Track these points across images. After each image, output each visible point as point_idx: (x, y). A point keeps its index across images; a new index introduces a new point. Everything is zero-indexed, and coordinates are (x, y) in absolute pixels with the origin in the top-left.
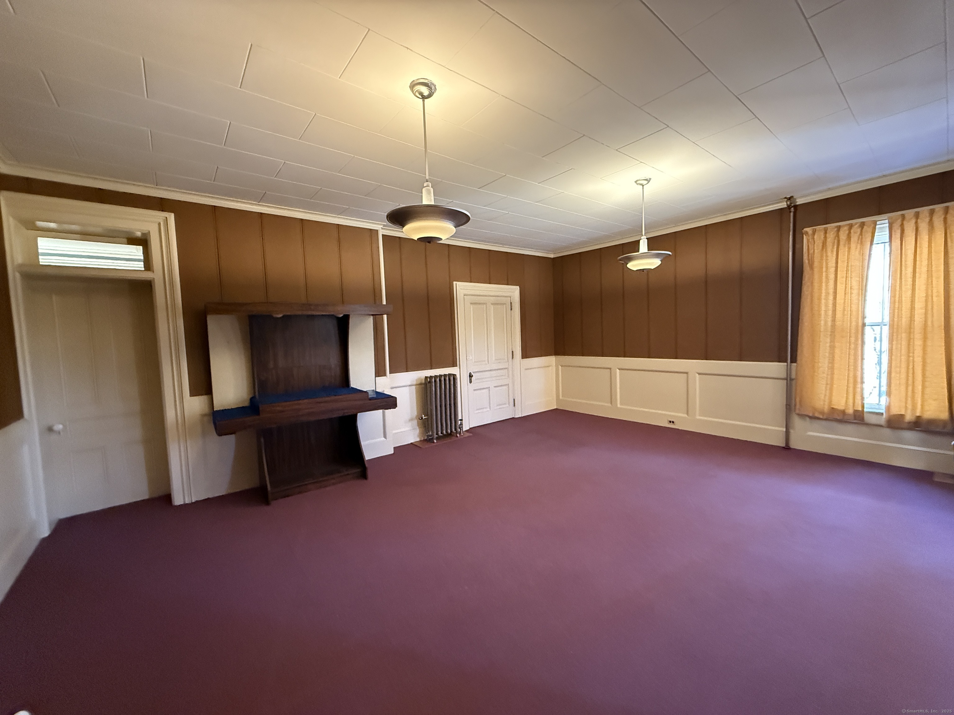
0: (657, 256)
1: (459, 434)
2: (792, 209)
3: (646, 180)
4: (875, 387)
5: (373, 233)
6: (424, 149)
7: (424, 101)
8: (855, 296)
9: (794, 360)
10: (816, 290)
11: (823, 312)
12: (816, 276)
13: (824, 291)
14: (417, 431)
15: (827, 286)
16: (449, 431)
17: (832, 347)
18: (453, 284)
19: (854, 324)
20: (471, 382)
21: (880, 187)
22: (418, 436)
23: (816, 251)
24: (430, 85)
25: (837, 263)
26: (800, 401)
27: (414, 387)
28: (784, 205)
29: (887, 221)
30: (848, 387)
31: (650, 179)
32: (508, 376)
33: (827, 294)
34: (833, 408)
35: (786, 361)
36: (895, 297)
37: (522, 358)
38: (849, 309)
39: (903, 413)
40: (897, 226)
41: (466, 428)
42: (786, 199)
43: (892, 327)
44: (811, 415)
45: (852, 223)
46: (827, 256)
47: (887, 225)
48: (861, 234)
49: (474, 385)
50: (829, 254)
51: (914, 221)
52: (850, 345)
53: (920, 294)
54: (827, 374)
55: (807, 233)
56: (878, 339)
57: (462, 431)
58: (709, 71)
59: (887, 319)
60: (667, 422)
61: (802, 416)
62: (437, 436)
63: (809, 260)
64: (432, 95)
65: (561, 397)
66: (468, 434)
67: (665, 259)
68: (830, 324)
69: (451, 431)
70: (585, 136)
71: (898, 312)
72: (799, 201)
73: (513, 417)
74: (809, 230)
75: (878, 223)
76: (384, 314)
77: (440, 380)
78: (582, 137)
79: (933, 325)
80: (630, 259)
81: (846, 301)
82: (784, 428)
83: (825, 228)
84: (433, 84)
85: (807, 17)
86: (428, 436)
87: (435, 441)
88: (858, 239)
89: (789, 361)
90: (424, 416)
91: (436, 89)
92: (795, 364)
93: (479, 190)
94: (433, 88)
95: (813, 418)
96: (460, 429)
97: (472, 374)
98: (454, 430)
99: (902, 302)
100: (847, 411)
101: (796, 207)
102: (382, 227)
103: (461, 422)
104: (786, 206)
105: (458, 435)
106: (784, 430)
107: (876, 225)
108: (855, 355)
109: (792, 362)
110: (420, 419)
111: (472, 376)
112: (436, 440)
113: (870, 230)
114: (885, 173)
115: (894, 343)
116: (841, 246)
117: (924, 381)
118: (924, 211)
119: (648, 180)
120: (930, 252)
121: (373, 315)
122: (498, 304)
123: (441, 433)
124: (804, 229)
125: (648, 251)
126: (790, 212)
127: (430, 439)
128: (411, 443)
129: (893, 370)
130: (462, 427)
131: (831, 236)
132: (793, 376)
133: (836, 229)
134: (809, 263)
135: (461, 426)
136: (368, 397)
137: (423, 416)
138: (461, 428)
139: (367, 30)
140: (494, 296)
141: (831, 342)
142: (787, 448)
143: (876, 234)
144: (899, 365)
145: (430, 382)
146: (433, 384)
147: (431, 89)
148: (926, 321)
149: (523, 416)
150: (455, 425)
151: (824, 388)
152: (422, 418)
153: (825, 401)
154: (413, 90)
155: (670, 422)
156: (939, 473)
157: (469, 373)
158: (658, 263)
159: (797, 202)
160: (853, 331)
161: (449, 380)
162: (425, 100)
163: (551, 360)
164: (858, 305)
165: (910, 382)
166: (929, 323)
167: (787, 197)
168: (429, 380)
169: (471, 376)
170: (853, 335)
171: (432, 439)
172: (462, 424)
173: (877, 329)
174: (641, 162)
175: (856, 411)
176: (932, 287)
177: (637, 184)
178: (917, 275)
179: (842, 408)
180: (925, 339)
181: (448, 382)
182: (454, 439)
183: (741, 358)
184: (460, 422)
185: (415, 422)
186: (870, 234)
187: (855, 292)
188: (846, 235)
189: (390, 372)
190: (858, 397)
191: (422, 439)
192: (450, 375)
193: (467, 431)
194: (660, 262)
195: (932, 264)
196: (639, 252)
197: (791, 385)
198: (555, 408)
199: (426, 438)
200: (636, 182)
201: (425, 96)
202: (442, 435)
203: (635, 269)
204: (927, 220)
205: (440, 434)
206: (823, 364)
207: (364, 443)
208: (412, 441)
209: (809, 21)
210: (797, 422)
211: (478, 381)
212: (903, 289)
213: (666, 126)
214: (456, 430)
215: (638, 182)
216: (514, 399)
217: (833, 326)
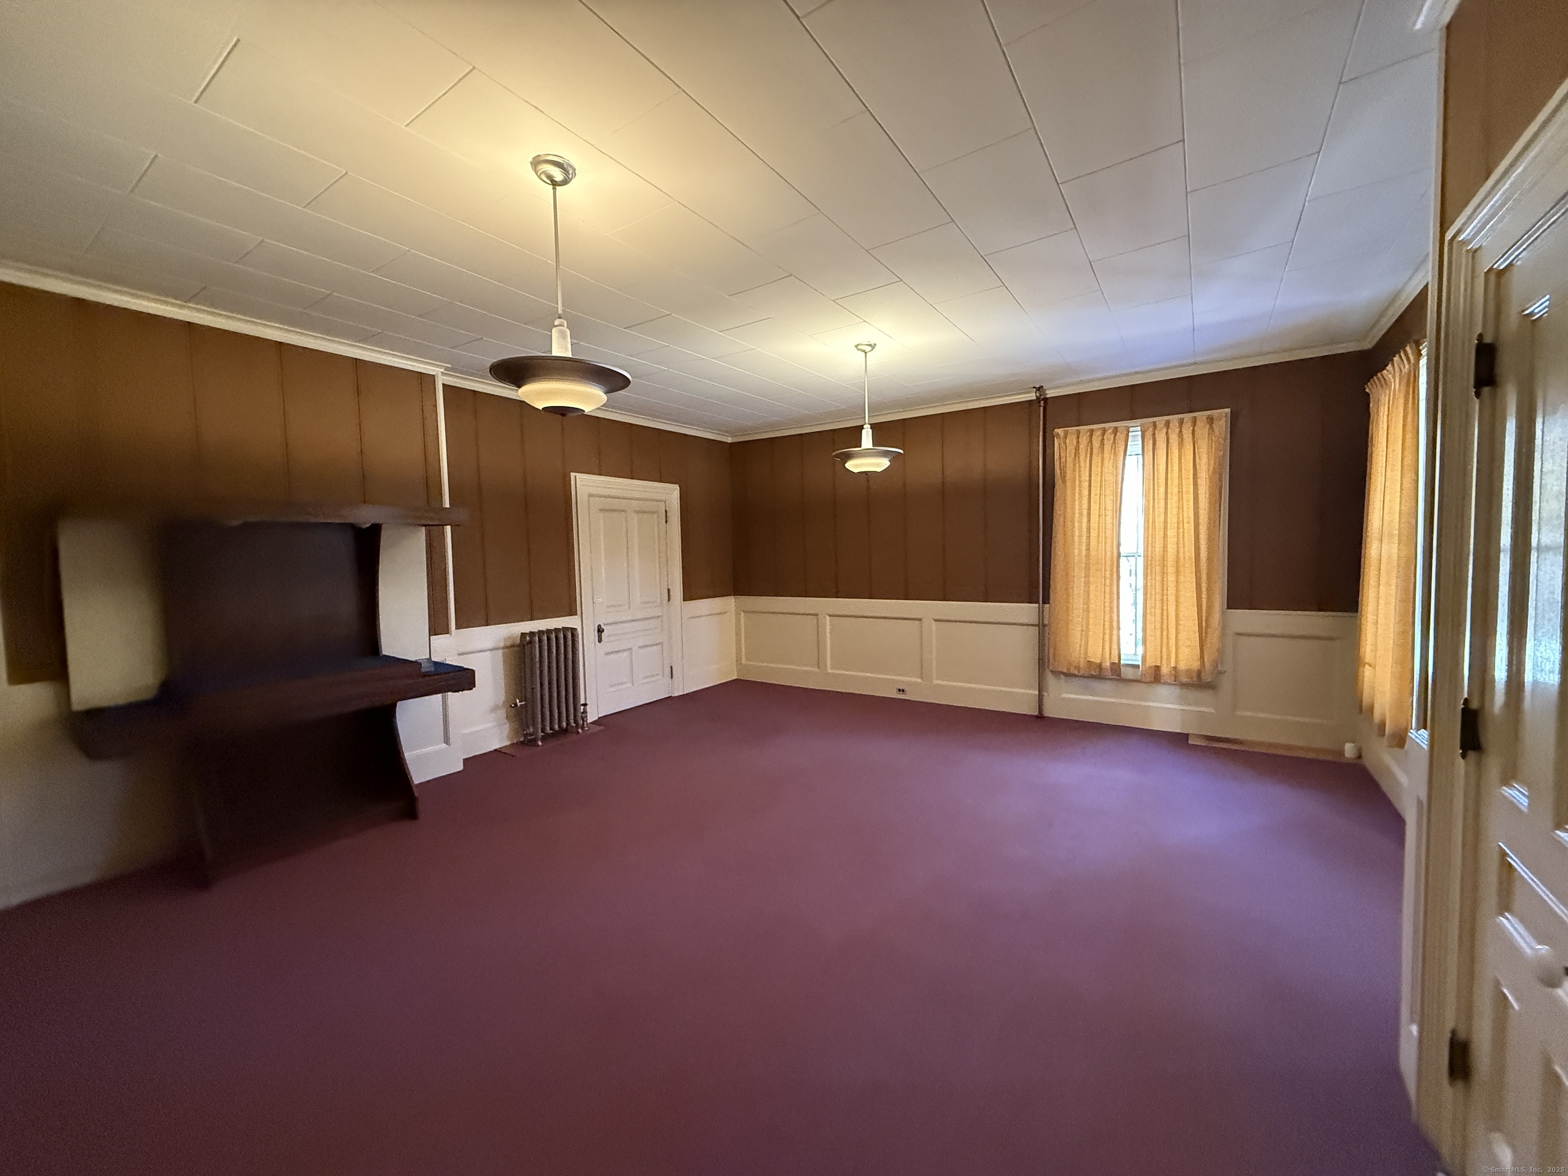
0: (885, 454)
1: (582, 729)
2: (1042, 402)
3: (870, 345)
4: (1131, 635)
5: (425, 379)
6: (555, 264)
7: (554, 189)
8: (1109, 520)
9: (1046, 600)
10: (1069, 510)
11: (1076, 539)
12: (1069, 492)
13: (1077, 511)
14: (506, 728)
15: (1080, 505)
16: (564, 724)
17: (1087, 583)
18: (570, 477)
19: (1109, 553)
20: (600, 640)
21: (1133, 386)
22: (508, 737)
23: (1068, 459)
24: (565, 166)
25: (1090, 476)
26: (1054, 653)
27: (500, 652)
28: (1032, 396)
29: (1139, 428)
30: (1104, 634)
31: (875, 345)
32: (662, 630)
33: (1081, 514)
34: (1089, 661)
35: (1037, 602)
36: (1148, 521)
37: (684, 600)
38: (1104, 536)
39: (1159, 665)
40: (1149, 434)
41: (591, 718)
42: (1035, 390)
43: (1146, 557)
44: (1065, 671)
45: (1105, 428)
46: (1080, 467)
47: (1140, 433)
48: (1114, 442)
49: (606, 646)
50: (1082, 464)
51: (1165, 431)
52: (1105, 581)
53: (1172, 520)
54: (1083, 619)
55: (1058, 434)
56: (1133, 572)
57: (585, 723)
58: (953, 221)
59: (1141, 552)
60: (895, 690)
61: (1057, 673)
62: (542, 734)
63: (1060, 470)
64: (568, 181)
65: (744, 662)
66: (597, 728)
67: (894, 458)
68: (1084, 553)
69: (568, 724)
70: (792, 277)
71: (1152, 540)
72: (1050, 394)
73: (670, 695)
74: (1060, 431)
75: (1131, 429)
76: (446, 525)
77: (549, 639)
78: (787, 277)
79: (1184, 558)
80: (849, 456)
81: (1101, 524)
82: (1035, 690)
83: (1077, 430)
84: (571, 166)
85: (1059, 182)
86: (526, 735)
87: (540, 743)
88: (1112, 448)
89: (1041, 602)
90: (520, 702)
91: (575, 175)
92: (1047, 606)
93: (625, 332)
94: (570, 172)
95: (1068, 675)
96: (583, 721)
97: (603, 627)
98: (572, 721)
99: (1155, 528)
100: (1104, 665)
101: (1046, 400)
102: (443, 370)
103: (584, 709)
104: (1034, 398)
105: (580, 731)
106: (1037, 692)
107: (1129, 432)
108: (1111, 593)
109: (1044, 603)
110: (513, 707)
111: (603, 631)
112: (542, 742)
113: (1123, 437)
114: (1137, 369)
115: (1149, 578)
116: (1094, 456)
117: (1177, 624)
118: (1174, 419)
119: (873, 346)
120: (1180, 470)
121: (425, 526)
122: (645, 512)
123: (551, 729)
124: (1056, 430)
125: (873, 446)
126: (1040, 406)
127: (531, 741)
128: (496, 750)
129: (1148, 611)
130: (586, 717)
131: (1084, 441)
132: (1046, 622)
133: (1089, 433)
134: (1061, 473)
135: (584, 715)
136: (421, 670)
137: (518, 701)
138: (585, 719)
139: (471, 67)
140: (639, 499)
141: (1085, 577)
142: (1040, 717)
143: (1129, 443)
144: (1153, 605)
145: (530, 642)
146: (537, 646)
147: (568, 172)
148: (1178, 552)
149: (685, 693)
150: (575, 716)
151: (1079, 637)
152: (516, 705)
153: (1080, 653)
154: (538, 170)
155: (899, 690)
156: (1193, 734)
157: (598, 626)
158: (886, 464)
159: (1047, 394)
160: (1108, 563)
161: (565, 637)
162: (557, 187)
163: (729, 603)
164: (1113, 530)
165: (1165, 627)
166: (1181, 555)
167: (1037, 386)
168: (528, 638)
169: (600, 631)
170: (1108, 568)
171: (534, 741)
172: (587, 712)
173: (1132, 560)
174: (865, 321)
175: (1113, 664)
176: (1183, 511)
177: (859, 350)
178: (1169, 495)
179: (1098, 661)
180: (1177, 572)
181: (562, 641)
182: (574, 737)
183: (986, 597)
184: (582, 707)
185: (502, 713)
186: (1123, 443)
187: (1109, 513)
188: (1099, 442)
189: (456, 625)
190: (1115, 647)
191: (515, 742)
192: (565, 629)
193: (594, 723)
194: (888, 464)
195: (1182, 484)
196: (860, 447)
197: (1044, 631)
198: (736, 678)
199: (522, 739)
200: (856, 346)
201: (556, 182)
202: (551, 732)
203: (856, 470)
204: (1177, 430)
205: (548, 730)
206: (1077, 603)
207: (410, 755)
208: (497, 746)
209: (1060, 185)
210: (1051, 680)
211: (612, 638)
212: (1156, 512)
213: (898, 280)
214: (576, 721)
215: (859, 347)
216: (671, 667)
217: (1088, 556)
